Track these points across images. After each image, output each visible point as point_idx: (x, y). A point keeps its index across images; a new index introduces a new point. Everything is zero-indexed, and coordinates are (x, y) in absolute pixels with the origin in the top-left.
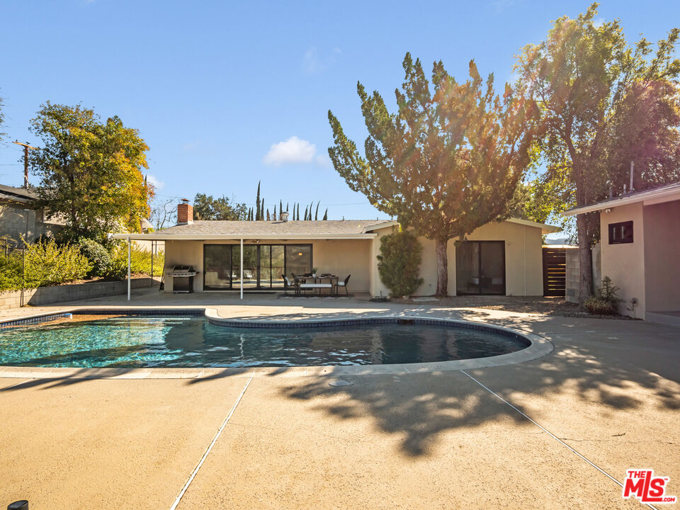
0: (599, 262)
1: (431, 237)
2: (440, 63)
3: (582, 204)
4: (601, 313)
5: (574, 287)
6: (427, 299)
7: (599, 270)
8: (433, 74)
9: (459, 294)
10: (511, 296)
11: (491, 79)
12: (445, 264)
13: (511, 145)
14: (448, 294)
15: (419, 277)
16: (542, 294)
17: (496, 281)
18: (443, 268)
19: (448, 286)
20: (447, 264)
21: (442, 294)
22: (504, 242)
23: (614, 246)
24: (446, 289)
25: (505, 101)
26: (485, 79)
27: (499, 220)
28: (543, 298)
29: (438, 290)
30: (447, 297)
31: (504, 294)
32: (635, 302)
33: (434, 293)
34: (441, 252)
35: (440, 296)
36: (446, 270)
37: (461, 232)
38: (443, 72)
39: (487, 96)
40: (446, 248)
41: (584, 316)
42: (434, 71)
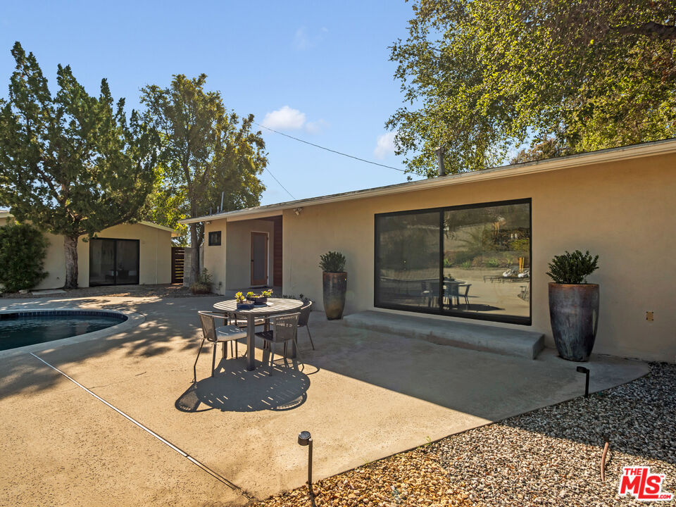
0: (203, 258)
1: (56, 231)
2: (68, 68)
3: (194, 216)
4: (200, 293)
5: (189, 276)
6: (52, 292)
7: (203, 263)
8: (57, 76)
9: (92, 285)
10: (143, 285)
11: (122, 102)
12: (75, 258)
13: (138, 162)
14: (79, 286)
15: (44, 271)
16: (171, 282)
17: (132, 273)
18: (71, 261)
19: (78, 279)
20: (77, 259)
21: (72, 286)
22: (138, 241)
23: (211, 247)
24: (76, 280)
25: (131, 124)
26: (116, 101)
27: (131, 222)
28: (171, 285)
29: (66, 283)
30: (77, 288)
31: (138, 283)
32: (220, 284)
33: (63, 285)
34: (70, 247)
35: (69, 288)
36: (76, 263)
37: (91, 230)
38: (72, 77)
39: (117, 115)
40: (76, 243)
41: (188, 296)
42: (58, 73)
